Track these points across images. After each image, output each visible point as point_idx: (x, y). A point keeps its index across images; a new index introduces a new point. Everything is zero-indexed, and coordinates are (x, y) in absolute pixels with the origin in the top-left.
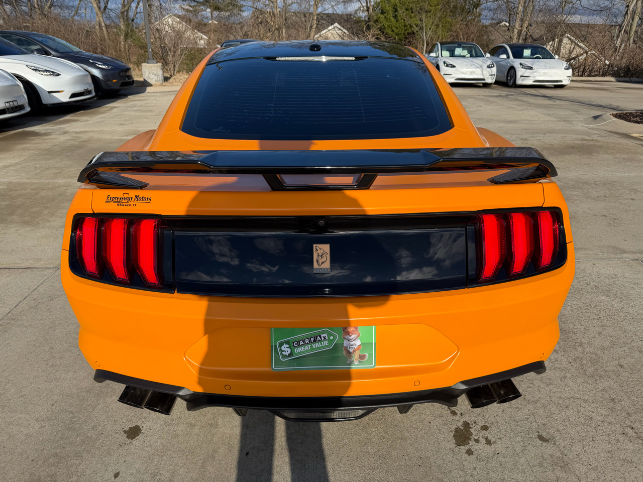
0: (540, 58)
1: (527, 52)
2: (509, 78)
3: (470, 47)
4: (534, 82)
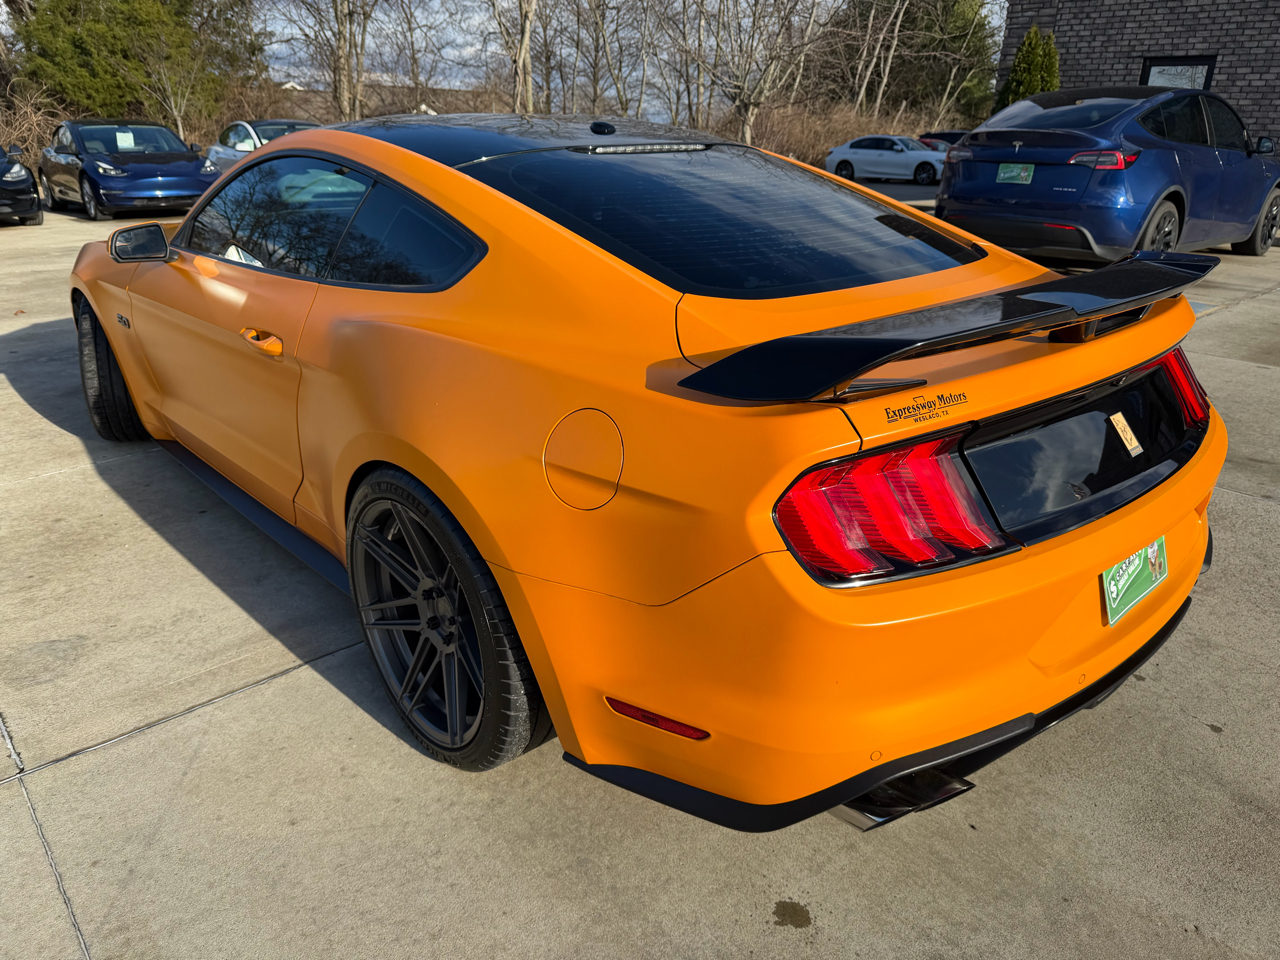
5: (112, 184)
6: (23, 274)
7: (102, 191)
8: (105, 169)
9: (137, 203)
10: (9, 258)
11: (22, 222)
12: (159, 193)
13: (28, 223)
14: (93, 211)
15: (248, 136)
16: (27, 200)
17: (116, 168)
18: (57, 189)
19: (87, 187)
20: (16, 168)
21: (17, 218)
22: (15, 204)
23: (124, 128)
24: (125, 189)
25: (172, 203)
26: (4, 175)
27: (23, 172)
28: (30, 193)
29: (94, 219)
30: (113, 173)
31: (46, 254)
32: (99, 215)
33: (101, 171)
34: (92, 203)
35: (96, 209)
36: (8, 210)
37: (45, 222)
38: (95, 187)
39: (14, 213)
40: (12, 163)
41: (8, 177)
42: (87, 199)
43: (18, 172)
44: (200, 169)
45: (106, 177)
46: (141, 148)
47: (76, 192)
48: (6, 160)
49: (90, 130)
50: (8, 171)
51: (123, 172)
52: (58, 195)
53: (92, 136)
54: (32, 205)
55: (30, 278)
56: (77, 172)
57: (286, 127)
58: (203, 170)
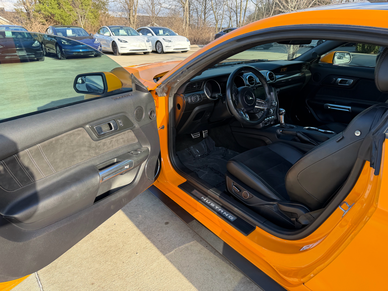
0: (168, 35)
1: (161, 32)
2: (157, 48)
3: (127, 29)
4: (174, 49)
5: (66, 47)
6: (43, 80)
7: (63, 50)
8: (64, 42)
9: (74, 54)
10: (36, 73)
11: (38, 60)
12: (81, 50)
13: (40, 60)
14: (60, 56)
15: (107, 31)
16: (39, 53)
17: (67, 42)
18: (47, 49)
19: (58, 48)
20: (36, 42)
21: (36, 59)
22: (36, 54)
23: (69, 28)
24: (71, 49)
25: (85, 54)
26: (32, 45)
27: (38, 43)
28: (40, 50)
29: (60, 59)
30: (67, 43)
31: (48, 72)
32: (62, 58)
33: (63, 43)
34: (60, 54)
35: (61, 55)
36: (34, 56)
37: (45, 60)
38: (61, 49)
39: (35, 57)
40: (35, 40)
41: (34, 45)
42: (58, 52)
43: (37, 43)
44: (94, 42)
45: (65, 45)
46: (74, 35)
47: (54, 50)
48: (33, 39)
49: (58, 29)
50: (34, 43)
51: (70, 43)
52: (48, 51)
53: (59, 31)
54: (41, 55)
55: (45, 82)
56: (55, 43)
57: (120, 28)
58: (95, 42)
